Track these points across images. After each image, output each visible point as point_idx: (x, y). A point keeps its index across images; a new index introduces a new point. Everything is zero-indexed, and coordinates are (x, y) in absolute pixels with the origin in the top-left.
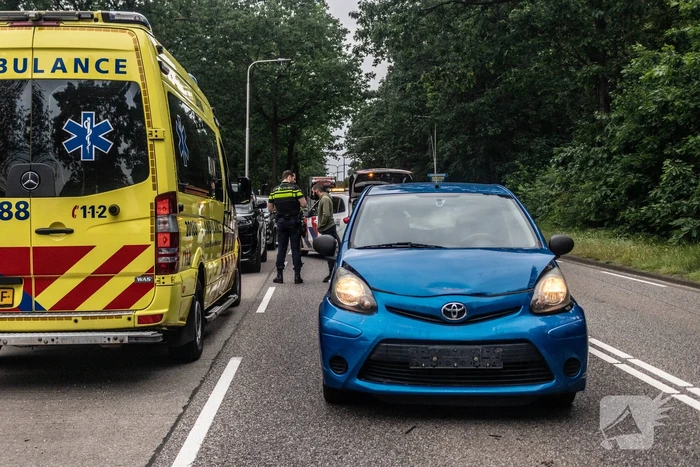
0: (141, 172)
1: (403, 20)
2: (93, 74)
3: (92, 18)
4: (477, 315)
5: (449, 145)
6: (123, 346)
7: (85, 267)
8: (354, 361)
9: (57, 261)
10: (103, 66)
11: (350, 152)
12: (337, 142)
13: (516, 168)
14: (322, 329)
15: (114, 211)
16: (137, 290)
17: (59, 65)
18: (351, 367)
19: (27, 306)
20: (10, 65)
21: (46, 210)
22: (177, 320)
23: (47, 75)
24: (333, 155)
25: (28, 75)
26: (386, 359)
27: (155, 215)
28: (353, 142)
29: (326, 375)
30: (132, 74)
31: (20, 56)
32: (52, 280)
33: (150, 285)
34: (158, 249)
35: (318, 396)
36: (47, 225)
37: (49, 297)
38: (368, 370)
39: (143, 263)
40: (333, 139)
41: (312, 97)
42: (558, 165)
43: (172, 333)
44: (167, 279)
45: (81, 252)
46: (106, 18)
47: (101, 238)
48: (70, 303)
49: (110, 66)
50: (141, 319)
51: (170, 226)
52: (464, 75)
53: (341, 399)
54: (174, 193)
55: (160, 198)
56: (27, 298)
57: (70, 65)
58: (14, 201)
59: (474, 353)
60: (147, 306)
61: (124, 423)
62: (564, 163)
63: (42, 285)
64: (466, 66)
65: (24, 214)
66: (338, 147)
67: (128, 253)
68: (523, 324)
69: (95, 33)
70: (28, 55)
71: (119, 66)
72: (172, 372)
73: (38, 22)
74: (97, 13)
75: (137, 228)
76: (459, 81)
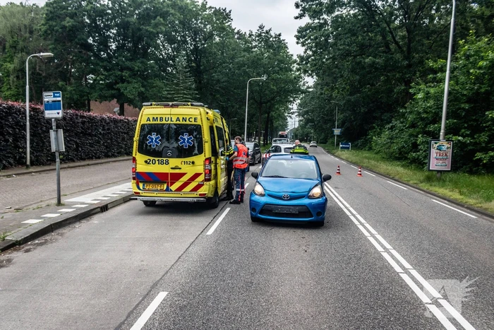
0: (201, 151)
1: (315, 65)
2: (188, 122)
3: (188, 105)
4: (292, 198)
5: (342, 116)
6: (195, 202)
7: (184, 179)
8: (258, 209)
9: (176, 177)
10: (191, 120)
11: (299, 115)
12: (292, 111)
13: (374, 128)
14: (250, 200)
15: (193, 163)
16: (199, 186)
17: (178, 119)
18: (257, 211)
19: (167, 190)
20: (164, 119)
21: (174, 162)
22: (210, 195)
23: (175, 122)
24: (290, 116)
25: (169, 122)
26: (266, 209)
27: (205, 164)
28: (300, 110)
29: (251, 214)
30: (199, 122)
31: (167, 116)
32: (174, 183)
33: (203, 185)
34: (205, 174)
35: (250, 220)
36: (174, 167)
37: (174, 187)
38: (262, 212)
39: (201, 178)
40: (290, 109)
41: (277, 92)
42: (389, 129)
43: (209, 199)
44: (208, 183)
45: (183, 175)
46: (192, 105)
47: (189, 171)
48: (180, 189)
49: (193, 120)
50: (200, 195)
51: (209, 168)
52: (345, 88)
53: (256, 220)
54: (210, 158)
55: (206, 159)
56: (168, 187)
57: (181, 119)
58: (165, 159)
59: (290, 209)
60: (202, 191)
61: (195, 223)
62: (392, 128)
63: (172, 184)
64: (346, 84)
65: (167, 163)
66: (293, 113)
67: (197, 175)
68: (305, 201)
69: (188, 110)
70: (169, 116)
71: (195, 119)
72: (209, 211)
73: (172, 106)
74: (189, 103)
75: (200, 168)
76: (342, 91)
